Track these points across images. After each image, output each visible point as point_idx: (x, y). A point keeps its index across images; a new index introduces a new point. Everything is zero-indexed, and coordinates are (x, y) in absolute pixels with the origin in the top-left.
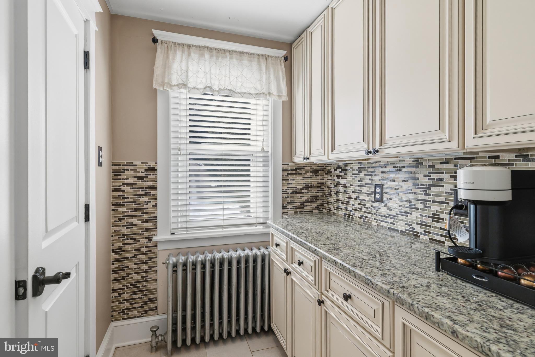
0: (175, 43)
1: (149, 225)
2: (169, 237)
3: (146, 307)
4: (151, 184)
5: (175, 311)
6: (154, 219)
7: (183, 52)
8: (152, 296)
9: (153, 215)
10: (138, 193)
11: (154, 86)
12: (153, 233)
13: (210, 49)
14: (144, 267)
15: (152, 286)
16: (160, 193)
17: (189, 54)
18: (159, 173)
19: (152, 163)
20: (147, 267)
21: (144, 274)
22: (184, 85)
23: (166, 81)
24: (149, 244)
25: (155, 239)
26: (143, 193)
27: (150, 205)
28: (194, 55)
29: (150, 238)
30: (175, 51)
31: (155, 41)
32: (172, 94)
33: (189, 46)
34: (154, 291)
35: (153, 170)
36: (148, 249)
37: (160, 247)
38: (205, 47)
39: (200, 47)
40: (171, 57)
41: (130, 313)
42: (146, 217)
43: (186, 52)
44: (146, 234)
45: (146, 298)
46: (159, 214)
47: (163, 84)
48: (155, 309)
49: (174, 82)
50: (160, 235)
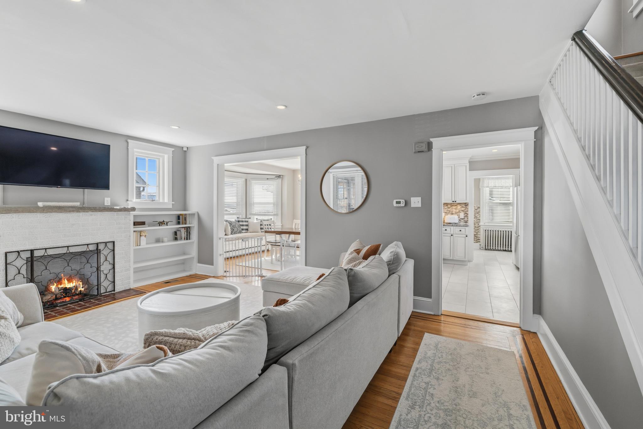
1: (478, 221)
2: (483, 224)
3: (477, 241)
5: (485, 243)
11: (480, 188)
14: (477, 231)
16: (481, 213)
18: (481, 208)
19: (479, 206)
21: (477, 233)
22: (488, 187)
25: (480, 224)
27: (478, 216)
29: (478, 224)
32: (484, 188)
34: (479, 237)
36: (478, 227)
37: (481, 227)
40: (484, 180)
42: (478, 219)
44: (478, 223)
45: (477, 239)
46: (481, 218)
48: (480, 242)
49: (485, 186)
50: (481, 224)
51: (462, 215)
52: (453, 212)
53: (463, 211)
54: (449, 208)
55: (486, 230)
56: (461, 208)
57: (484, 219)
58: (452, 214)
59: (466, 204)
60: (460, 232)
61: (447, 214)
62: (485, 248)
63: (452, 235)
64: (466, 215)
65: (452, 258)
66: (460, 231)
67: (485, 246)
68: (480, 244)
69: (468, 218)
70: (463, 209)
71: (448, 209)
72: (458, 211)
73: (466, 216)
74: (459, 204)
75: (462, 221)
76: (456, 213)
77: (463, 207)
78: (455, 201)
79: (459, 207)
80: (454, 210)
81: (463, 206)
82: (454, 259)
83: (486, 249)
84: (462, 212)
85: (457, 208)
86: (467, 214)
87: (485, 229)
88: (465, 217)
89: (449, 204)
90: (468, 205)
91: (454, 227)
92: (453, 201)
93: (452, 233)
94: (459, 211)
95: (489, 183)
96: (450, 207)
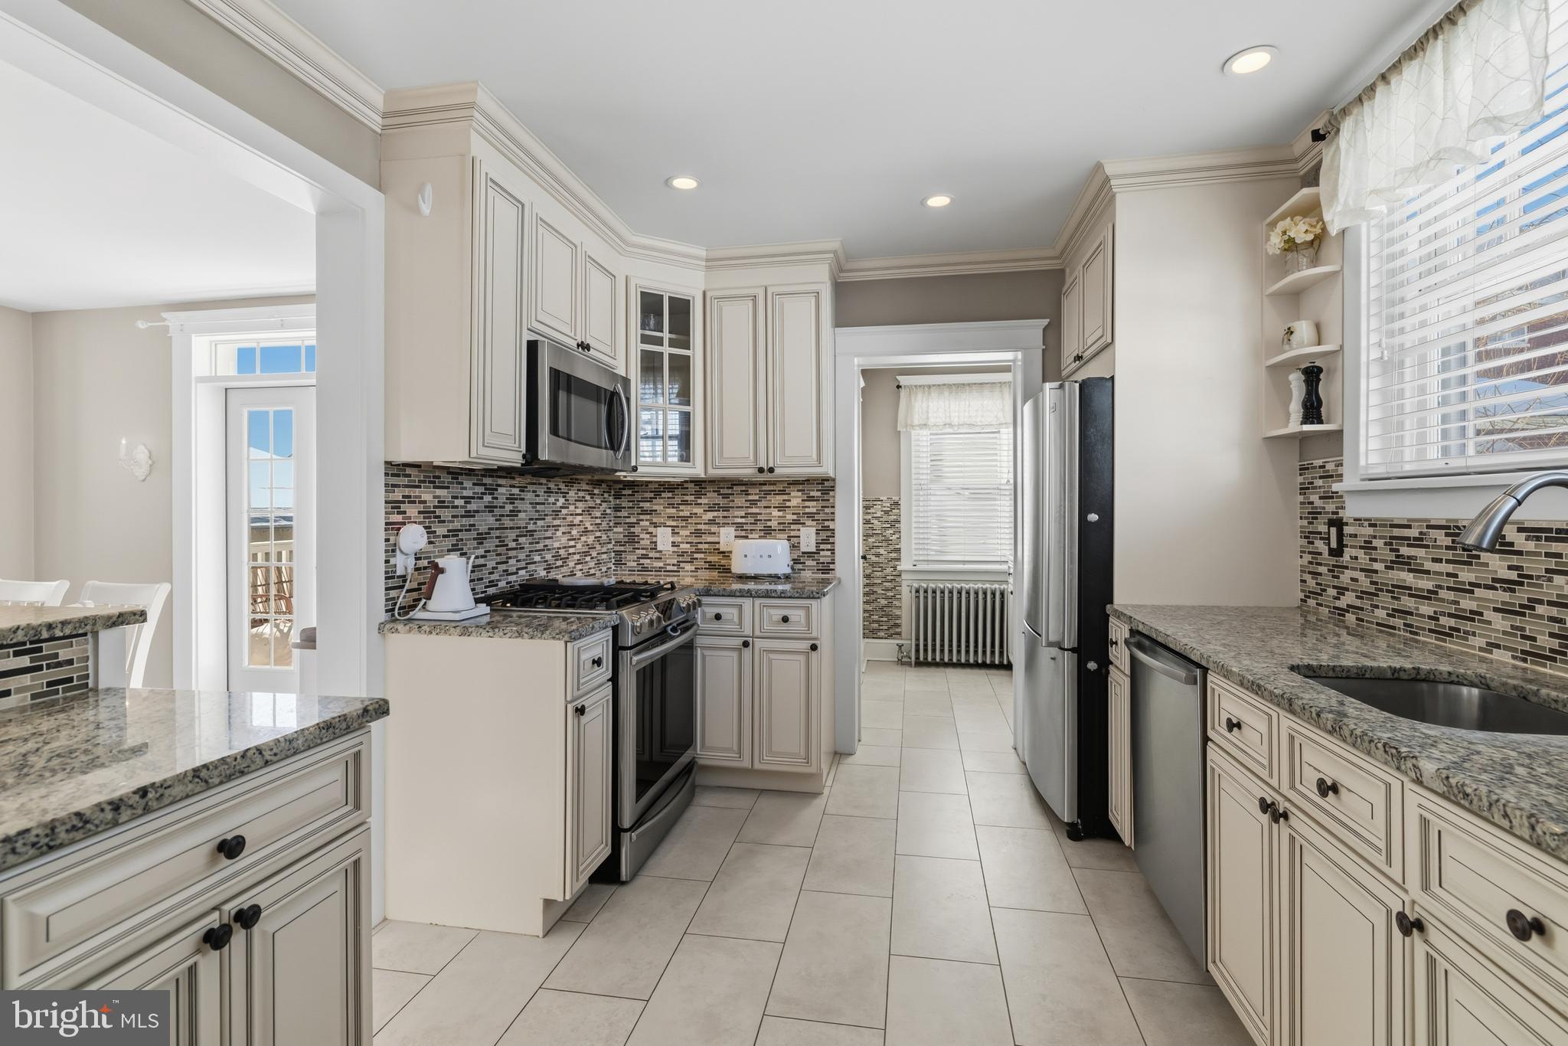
0: (916, 386)
1: (894, 555)
2: (912, 568)
3: (891, 631)
4: (895, 517)
5: (918, 639)
6: (898, 550)
7: (924, 393)
8: (897, 622)
9: (897, 547)
10: (884, 526)
11: (898, 429)
12: (897, 563)
13: (950, 386)
14: (890, 594)
15: (898, 612)
16: (903, 526)
17: (929, 393)
18: (902, 507)
19: (896, 498)
20: (892, 594)
21: (890, 601)
22: (925, 424)
23: (909, 422)
24: (894, 573)
25: (899, 568)
26: (889, 526)
27: (894, 537)
28: (934, 394)
29: (895, 568)
30: (917, 393)
31: (899, 387)
32: (913, 432)
33: (929, 387)
34: (899, 617)
35: (897, 504)
36: (892, 577)
37: (904, 576)
38: (944, 385)
39: (939, 385)
40: (913, 400)
41: (879, 634)
42: (892, 548)
43: (926, 393)
44: (892, 564)
45: (891, 623)
46: (903, 546)
47: (906, 426)
48: (899, 634)
49: (916, 422)
50: (904, 565)
51: (808, 538)
52: (774, 524)
53: (811, 516)
54: (753, 503)
55: (917, 591)
56: (807, 504)
57: (914, 546)
58: (768, 532)
59: (825, 486)
60: (784, 627)
61: (743, 533)
62: (917, 658)
63: (746, 644)
64: (824, 535)
65: (746, 763)
66: (785, 619)
67: (917, 651)
68: (900, 642)
69: (833, 551)
70: (812, 507)
71: (750, 510)
72: (790, 517)
73: (825, 541)
74: (795, 483)
75: (809, 563)
76: (784, 527)
77: (811, 499)
78: (771, 470)
79: (796, 499)
80: (776, 513)
81: (812, 494)
82: (757, 766)
83: (919, 664)
84: (809, 522)
85: (788, 504)
86: (829, 533)
87: (916, 585)
88: (822, 547)
89: (753, 484)
90: (832, 489)
91: (758, 601)
92: (761, 470)
93: (748, 631)
94: (795, 517)
95: (928, 412)
96: (757, 498)
